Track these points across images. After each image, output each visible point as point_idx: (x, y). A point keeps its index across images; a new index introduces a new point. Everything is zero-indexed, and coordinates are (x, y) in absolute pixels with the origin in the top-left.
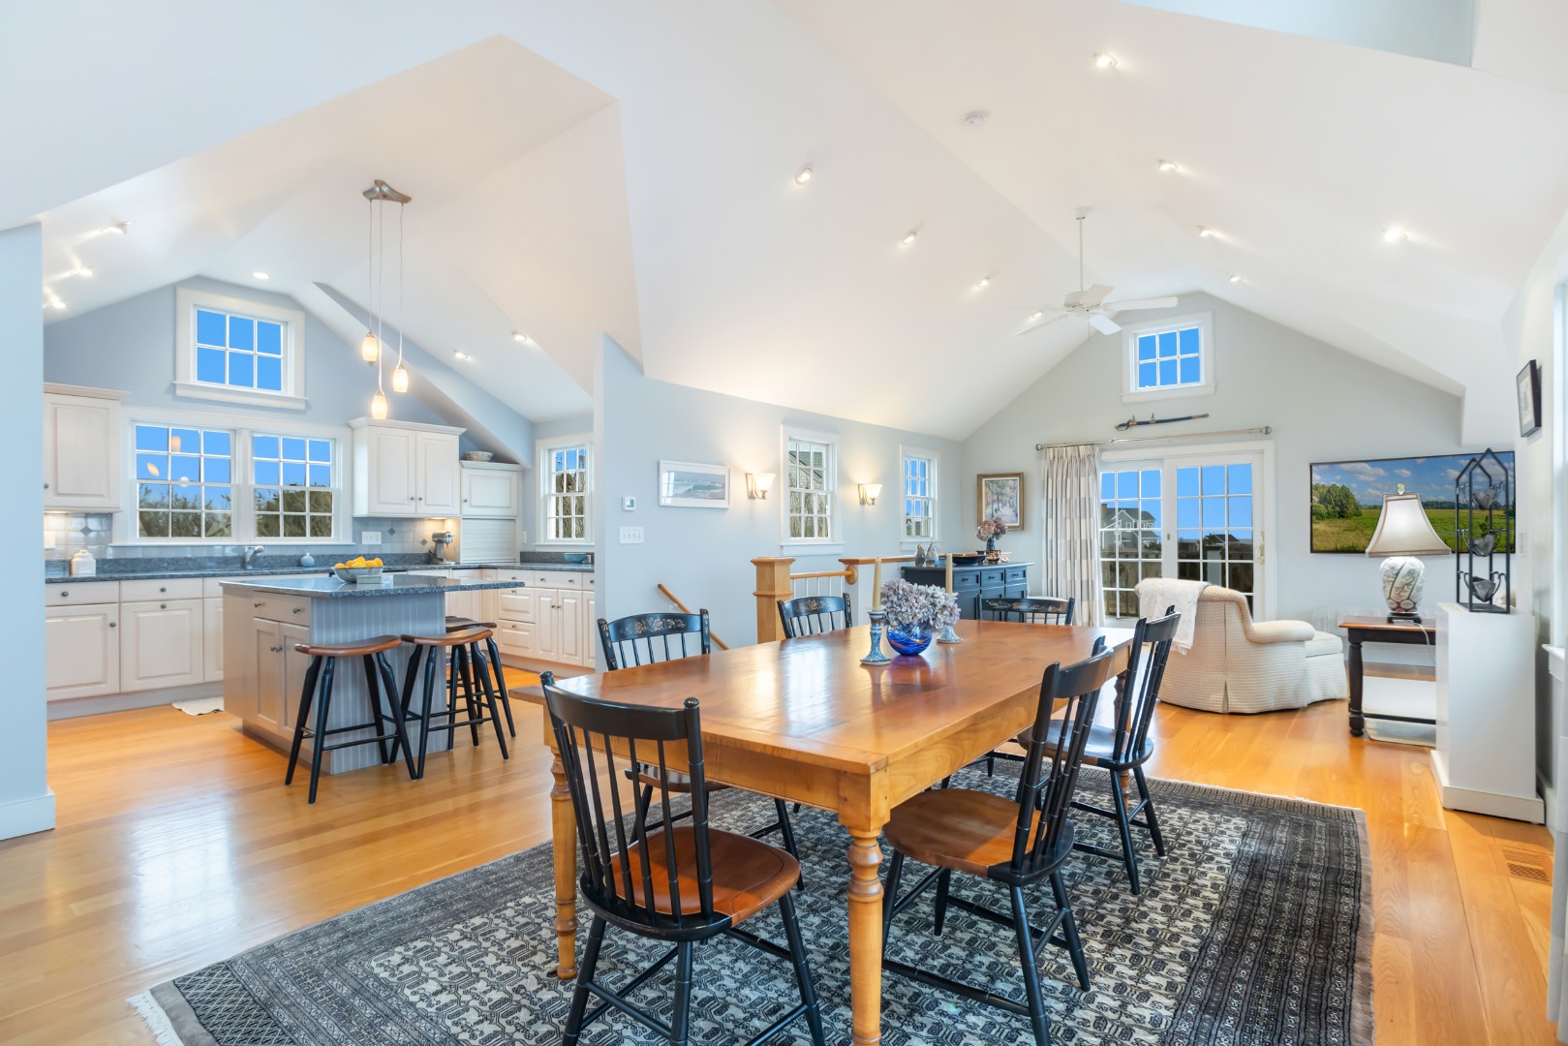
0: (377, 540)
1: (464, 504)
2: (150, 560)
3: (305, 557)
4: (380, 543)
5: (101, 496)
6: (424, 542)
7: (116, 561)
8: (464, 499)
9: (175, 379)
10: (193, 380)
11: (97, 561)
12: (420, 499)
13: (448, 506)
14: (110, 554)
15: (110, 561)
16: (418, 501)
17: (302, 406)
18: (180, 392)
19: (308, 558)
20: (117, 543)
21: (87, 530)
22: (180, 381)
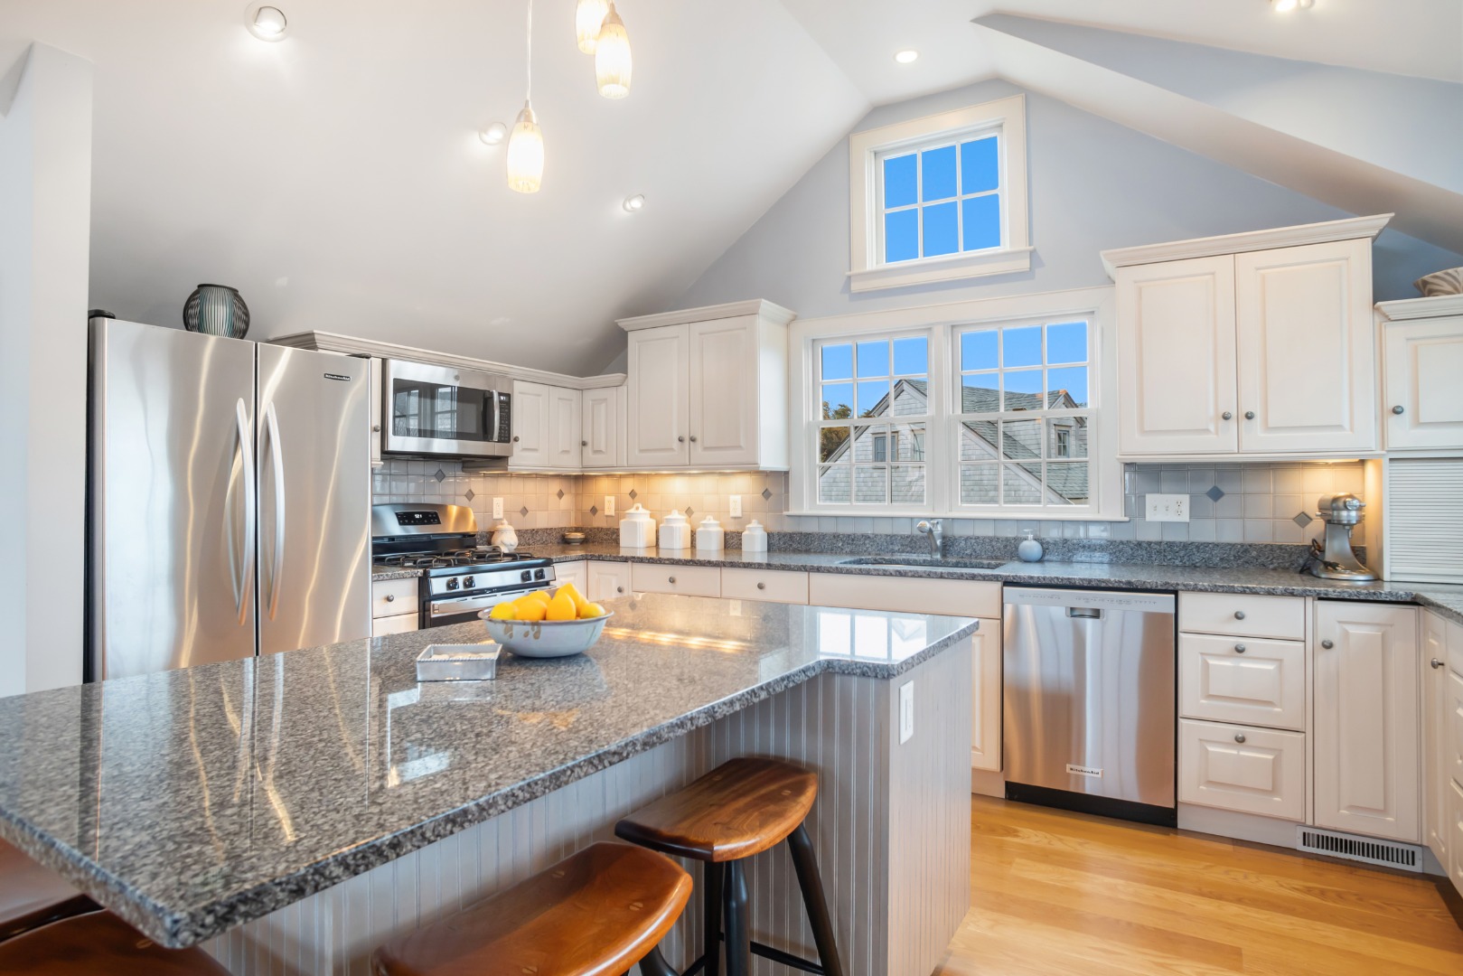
0: (1179, 513)
1: (1393, 420)
2: (824, 536)
3: (1025, 543)
4: (1185, 517)
5: (740, 448)
6: (1303, 519)
7: (791, 536)
8: (1391, 404)
9: (850, 270)
10: (884, 263)
11: (770, 535)
12: (1249, 417)
13: (1340, 427)
14: (788, 528)
15: (785, 535)
16: (1244, 422)
17: (1024, 264)
18: (856, 287)
19: (1031, 547)
20: (792, 512)
21: (766, 494)
22: (855, 271)
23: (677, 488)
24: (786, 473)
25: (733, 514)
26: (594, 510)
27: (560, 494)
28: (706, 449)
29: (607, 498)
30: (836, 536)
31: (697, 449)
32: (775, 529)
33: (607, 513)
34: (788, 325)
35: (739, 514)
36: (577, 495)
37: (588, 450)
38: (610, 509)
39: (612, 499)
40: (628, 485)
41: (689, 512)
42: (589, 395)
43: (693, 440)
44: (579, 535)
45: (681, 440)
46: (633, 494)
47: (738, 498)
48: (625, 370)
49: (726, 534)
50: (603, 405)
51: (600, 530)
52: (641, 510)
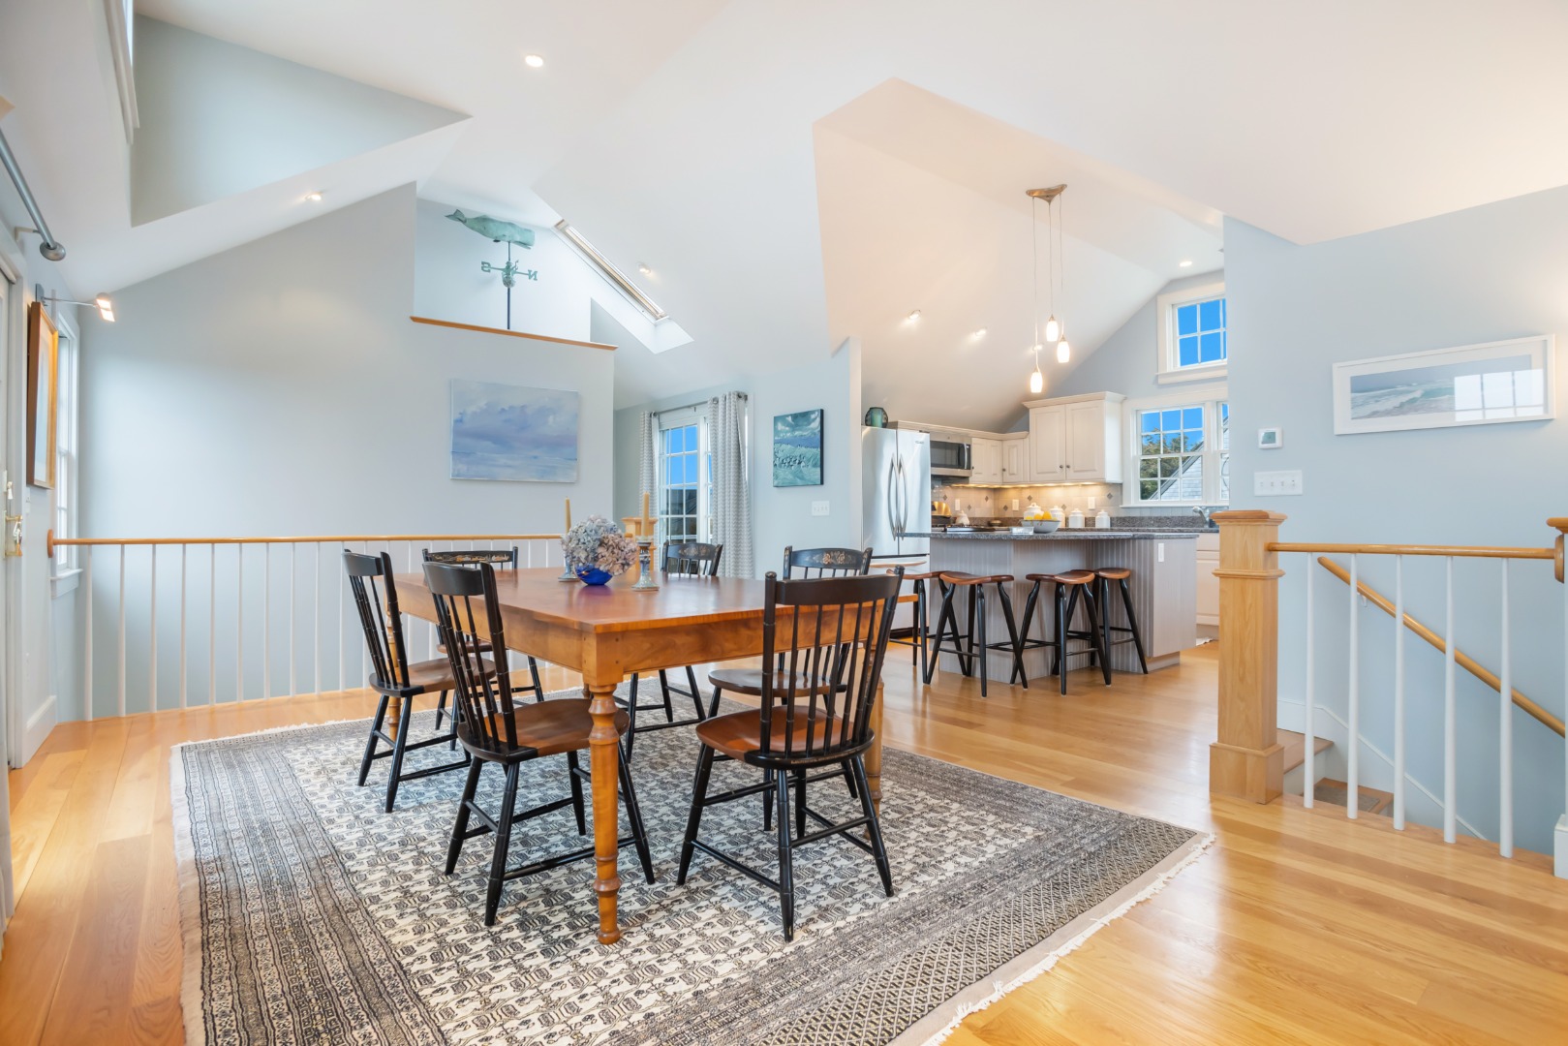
2: (1143, 518)
5: (1095, 470)
7: (1124, 519)
9: (1158, 373)
10: (1179, 367)
11: (1112, 519)
14: (1123, 514)
15: (1121, 518)
18: (1161, 381)
20: (1124, 506)
21: (1110, 496)
22: (1161, 372)
23: (1057, 494)
24: (1121, 484)
25: (1090, 507)
26: (1006, 508)
27: (987, 499)
28: (1075, 471)
29: (1014, 500)
30: (1150, 518)
31: (1070, 472)
32: (1115, 515)
33: (1014, 509)
34: (1122, 403)
35: (1093, 507)
36: (995, 499)
37: (1006, 473)
38: (1015, 505)
39: (1017, 501)
40: (1026, 493)
41: (1064, 507)
42: (1007, 443)
43: (1068, 467)
44: (998, 522)
45: (1061, 467)
46: (1030, 498)
47: (1093, 498)
48: (1028, 430)
49: (1086, 519)
50: (1015, 449)
51: (1009, 519)
52: (1036, 506)
